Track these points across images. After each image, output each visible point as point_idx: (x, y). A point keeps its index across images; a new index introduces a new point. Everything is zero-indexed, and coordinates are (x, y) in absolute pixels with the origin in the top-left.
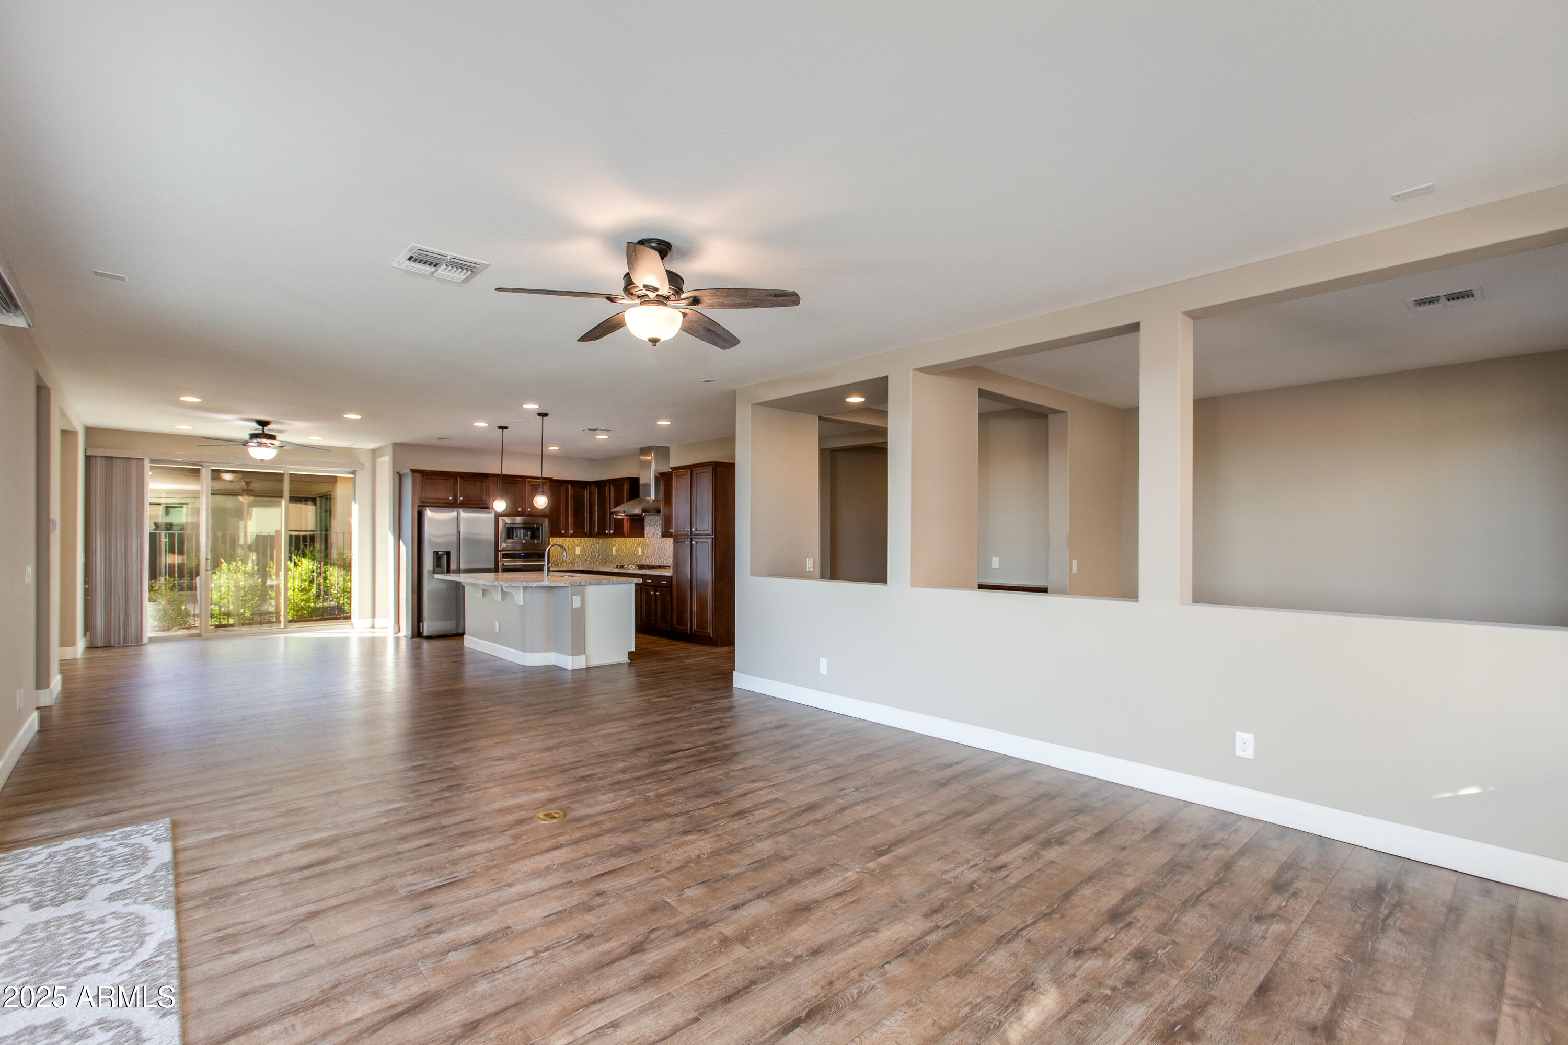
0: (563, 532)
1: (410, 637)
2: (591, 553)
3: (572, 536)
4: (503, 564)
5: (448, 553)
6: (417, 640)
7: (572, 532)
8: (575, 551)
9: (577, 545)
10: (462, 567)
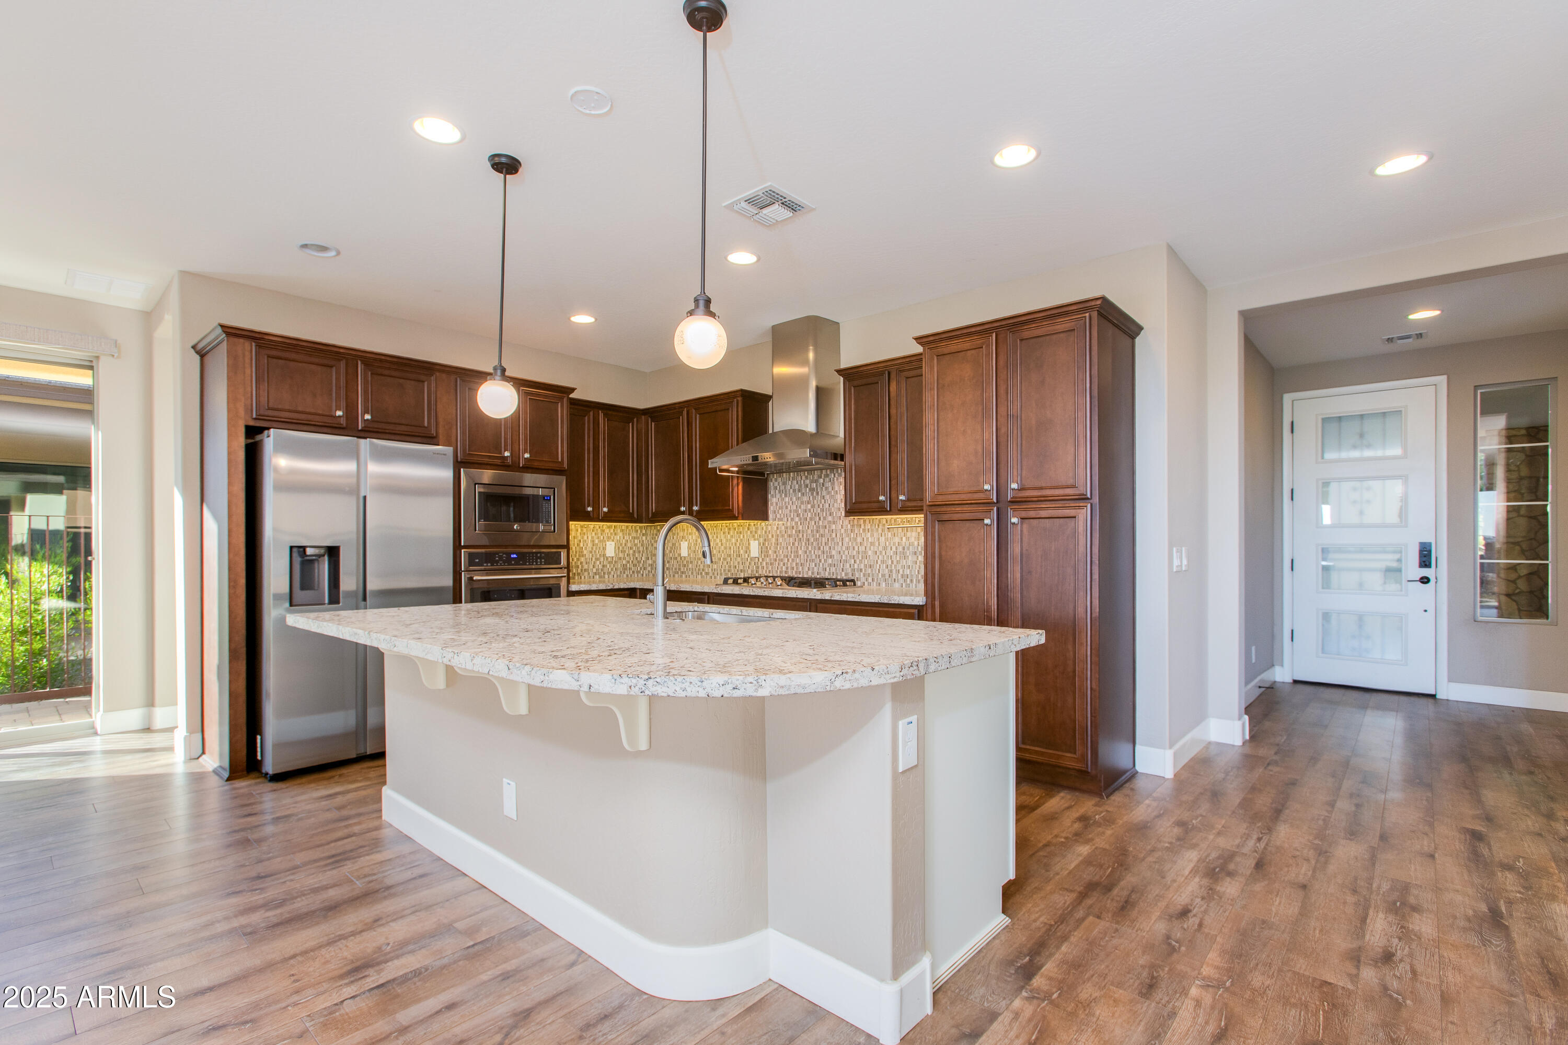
0: (590, 509)
1: (226, 775)
2: (634, 555)
3: (607, 518)
4: (471, 579)
5: (333, 552)
6: (243, 784)
7: (605, 510)
8: (604, 549)
9: (609, 538)
10: (373, 585)
